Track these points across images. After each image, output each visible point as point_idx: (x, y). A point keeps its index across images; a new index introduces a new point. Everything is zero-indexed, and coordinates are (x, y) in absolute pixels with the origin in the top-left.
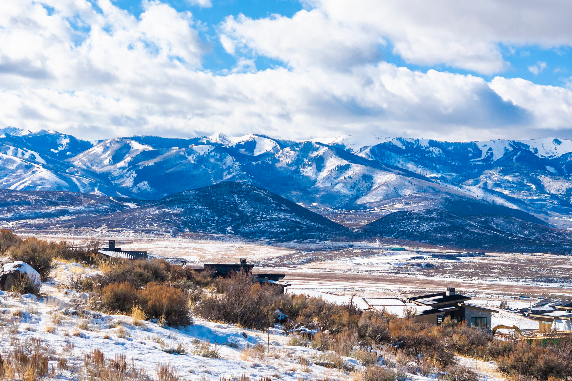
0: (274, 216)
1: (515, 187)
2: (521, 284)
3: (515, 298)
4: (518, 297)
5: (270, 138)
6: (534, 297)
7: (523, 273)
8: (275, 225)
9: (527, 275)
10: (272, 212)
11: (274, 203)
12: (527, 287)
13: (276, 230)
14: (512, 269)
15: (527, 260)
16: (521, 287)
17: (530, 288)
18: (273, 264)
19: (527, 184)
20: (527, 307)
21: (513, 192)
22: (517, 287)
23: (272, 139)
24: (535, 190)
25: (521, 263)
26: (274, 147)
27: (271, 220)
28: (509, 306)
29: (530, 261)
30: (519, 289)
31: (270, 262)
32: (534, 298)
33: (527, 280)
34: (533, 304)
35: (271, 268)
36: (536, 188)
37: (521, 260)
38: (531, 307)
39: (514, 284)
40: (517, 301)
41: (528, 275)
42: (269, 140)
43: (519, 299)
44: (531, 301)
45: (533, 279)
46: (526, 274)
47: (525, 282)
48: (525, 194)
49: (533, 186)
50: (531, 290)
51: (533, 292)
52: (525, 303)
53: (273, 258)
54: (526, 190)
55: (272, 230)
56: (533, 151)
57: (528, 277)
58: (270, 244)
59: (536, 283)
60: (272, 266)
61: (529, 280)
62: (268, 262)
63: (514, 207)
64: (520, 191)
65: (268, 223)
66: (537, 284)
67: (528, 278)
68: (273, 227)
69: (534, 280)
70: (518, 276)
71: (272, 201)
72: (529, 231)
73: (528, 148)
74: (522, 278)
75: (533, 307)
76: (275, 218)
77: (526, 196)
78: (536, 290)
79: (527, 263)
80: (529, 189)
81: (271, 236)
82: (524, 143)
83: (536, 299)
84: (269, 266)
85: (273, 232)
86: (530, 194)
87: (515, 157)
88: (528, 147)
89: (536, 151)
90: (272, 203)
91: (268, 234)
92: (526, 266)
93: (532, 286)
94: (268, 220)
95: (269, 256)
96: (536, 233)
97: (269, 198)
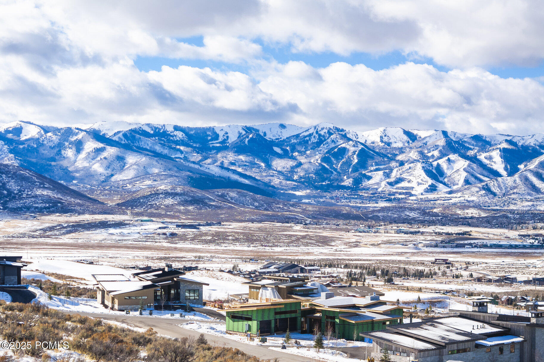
0: (38, 193)
1: (247, 165)
2: (251, 248)
3: (246, 261)
4: (248, 260)
5: (35, 125)
6: (261, 260)
7: (253, 240)
8: (39, 201)
9: (256, 241)
10: (36, 190)
11: (38, 182)
12: (256, 252)
13: (40, 206)
14: (244, 236)
15: (257, 228)
16: (251, 251)
17: (259, 252)
18: (38, 236)
19: (258, 162)
20: (255, 269)
21: (246, 170)
22: (248, 251)
23: (37, 125)
24: (264, 167)
25: (251, 230)
26: (39, 132)
27: (36, 196)
28: (240, 269)
29: (259, 228)
30: (250, 254)
31: (34, 233)
32: (262, 261)
33: (256, 245)
34: (261, 266)
35: (35, 239)
36: (265, 166)
37: (252, 228)
38: (259, 269)
39: (246, 248)
40: (247, 264)
41: (258, 241)
42: (34, 126)
43: (249, 262)
44: (258, 263)
45: (262, 244)
46: (255, 241)
47: (255, 247)
48: (256, 171)
49: (263, 165)
50: (260, 254)
51: (261, 256)
52: (254, 266)
53: (37, 230)
54: (257, 168)
55: (37, 205)
56: (262, 134)
57: (257, 243)
58: (35, 218)
59: (264, 247)
60: (36, 238)
61: (258, 245)
62: (33, 233)
63: (247, 182)
64: (251, 169)
65: (33, 199)
66: (265, 249)
67: (258, 244)
68: (38, 203)
69: (262, 246)
70: (248, 242)
71: (37, 180)
72: (259, 203)
73: (258, 132)
74: (252, 244)
75: (261, 269)
76: (39, 195)
77: (256, 173)
78: (264, 254)
79: (257, 231)
80: (259, 167)
81: (36, 211)
82: (255, 127)
83: (264, 261)
84: (33, 237)
85: (37, 208)
86: (260, 171)
87: (247, 140)
88: (258, 131)
89: (265, 134)
90: (36, 182)
91: (33, 209)
92: (255, 233)
93: (260, 250)
94: (33, 197)
95: (33, 228)
96: (265, 205)
97: (33, 177)
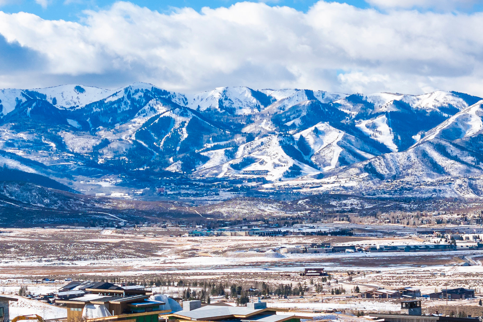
1: (31, 147)
2: (43, 264)
3: (37, 282)
4: (41, 280)
6: (60, 279)
7: (45, 251)
9: (49, 254)
12: (51, 268)
14: (31, 246)
15: (49, 235)
16: (44, 267)
17: (55, 268)
19: (46, 142)
20: (51, 291)
21: (30, 153)
22: (38, 268)
24: (55, 149)
25: (42, 238)
28: (30, 293)
29: (53, 235)
30: (41, 271)
32: (61, 281)
33: (50, 259)
34: (59, 287)
36: (56, 147)
37: (42, 235)
38: (57, 291)
39: (36, 264)
40: (40, 285)
41: (52, 253)
43: (43, 283)
44: (56, 284)
45: (58, 257)
46: (49, 252)
47: (48, 261)
48: (44, 154)
49: (53, 145)
50: (56, 271)
51: (58, 274)
52: (50, 288)
54: (45, 150)
56: (51, 102)
57: (51, 255)
59: (61, 262)
61: (53, 258)
63: (31, 170)
64: (37, 151)
66: (63, 264)
67: (52, 257)
69: (59, 259)
70: (39, 255)
72: (50, 199)
73: (45, 98)
74: (44, 257)
75: (60, 291)
77: (44, 157)
78: (63, 271)
79: (49, 239)
80: (48, 148)
82: (40, 92)
83: (63, 281)
86: (50, 154)
87: (29, 109)
88: (45, 96)
89: (55, 101)
92: (48, 242)
93: (56, 265)
96: (59, 201)
